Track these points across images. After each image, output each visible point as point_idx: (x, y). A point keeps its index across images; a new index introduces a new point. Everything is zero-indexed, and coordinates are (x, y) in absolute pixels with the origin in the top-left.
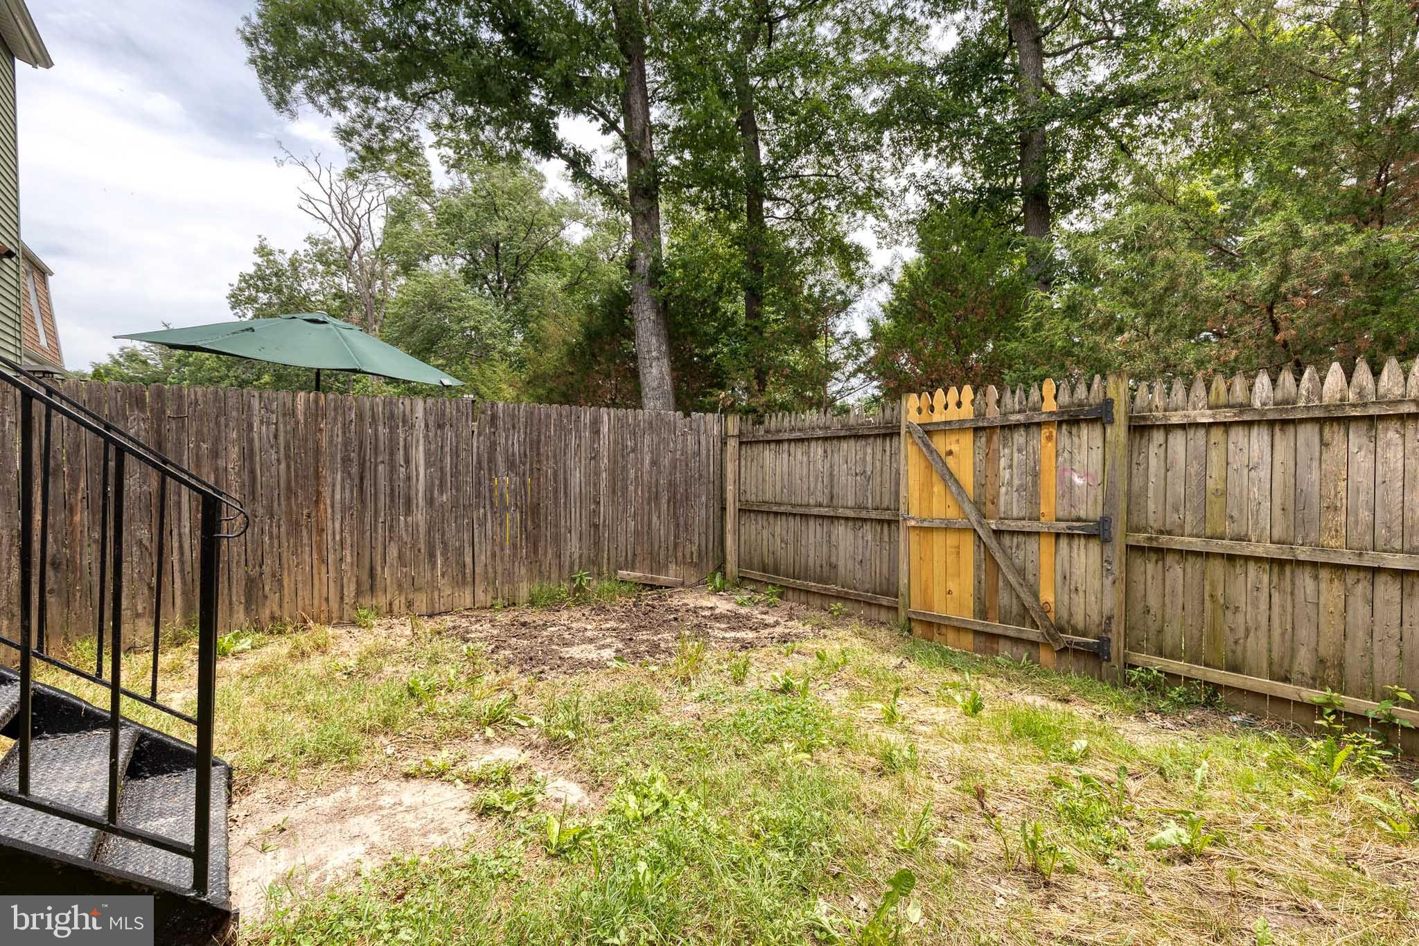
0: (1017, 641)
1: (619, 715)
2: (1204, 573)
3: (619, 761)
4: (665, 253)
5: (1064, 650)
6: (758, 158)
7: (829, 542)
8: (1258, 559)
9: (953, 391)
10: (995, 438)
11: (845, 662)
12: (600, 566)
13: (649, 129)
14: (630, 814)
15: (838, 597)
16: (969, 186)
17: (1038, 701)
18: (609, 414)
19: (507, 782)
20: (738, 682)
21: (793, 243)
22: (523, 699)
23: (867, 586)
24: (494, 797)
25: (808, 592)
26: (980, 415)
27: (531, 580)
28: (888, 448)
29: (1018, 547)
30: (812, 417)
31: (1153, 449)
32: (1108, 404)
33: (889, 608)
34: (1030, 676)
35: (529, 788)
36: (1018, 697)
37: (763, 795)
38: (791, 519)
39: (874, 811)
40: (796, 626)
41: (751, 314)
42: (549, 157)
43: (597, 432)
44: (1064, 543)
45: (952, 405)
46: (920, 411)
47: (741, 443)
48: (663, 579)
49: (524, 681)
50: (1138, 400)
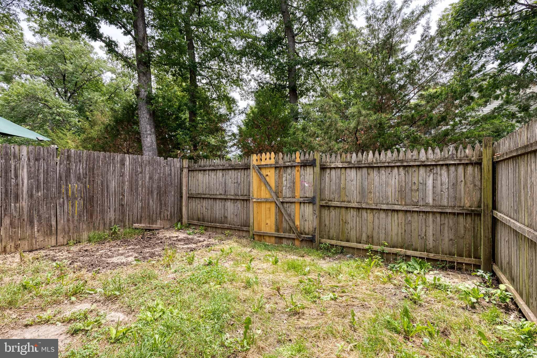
0: (288, 239)
1: (139, 282)
2: (340, 213)
3: (141, 300)
4: (154, 91)
5: (303, 240)
6: (194, 59)
7: (224, 208)
8: (353, 208)
9: (268, 154)
10: (282, 170)
11: (231, 251)
12: (124, 223)
13: (146, 38)
14: (149, 319)
15: (228, 229)
16: (272, 82)
17: (295, 257)
18: (129, 157)
19: (86, 318)
20: (190, 264)
21: (209, 94)
22: (90, 282)
23: (238, 224)
24: (79, 325)
25: (216, 228)
26: (277, 162)
27: (89, 230)
28: (246, 173)
29: (289, 207)
30: (217, 161)
31: (327, 175)
32: (315, 160)
33: (246, 231)
34: (292, 250)
35: (98, 318)
36: (289, 257)
37: (203, 302)
38: (210, 200)
39: (244, 301)
40: (212, 241)
41: (191, 120)
42: (96, 40)
43: (124, 164)
44: (302, 205)
45: (268, 159)
46: (257, 160)
47: (189, 171)
48: (154, 226)
49: (90, 274)
50: (323, 159)
